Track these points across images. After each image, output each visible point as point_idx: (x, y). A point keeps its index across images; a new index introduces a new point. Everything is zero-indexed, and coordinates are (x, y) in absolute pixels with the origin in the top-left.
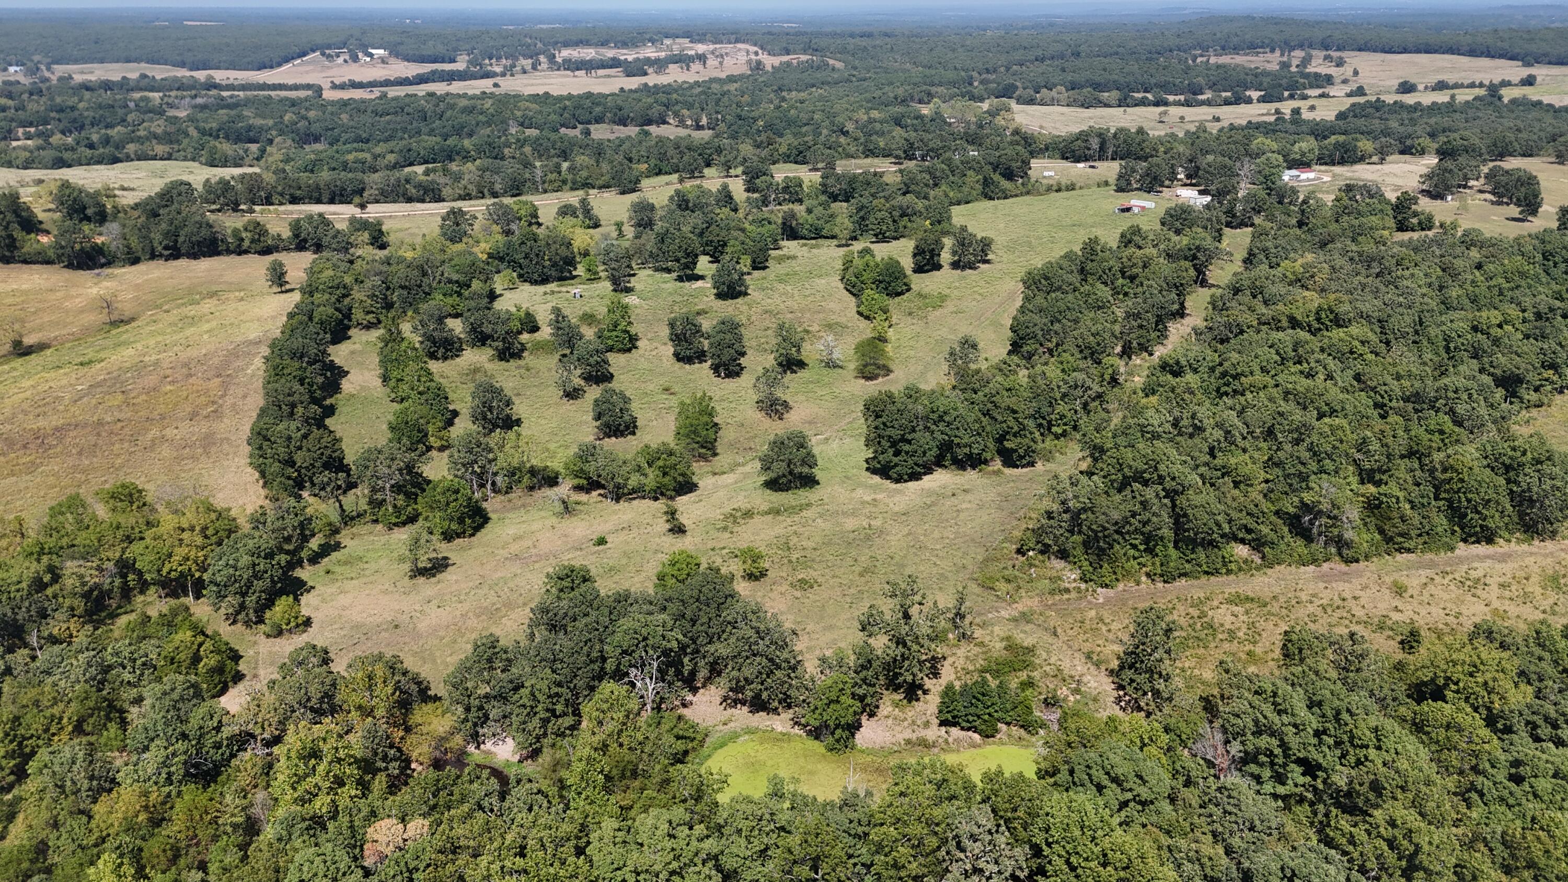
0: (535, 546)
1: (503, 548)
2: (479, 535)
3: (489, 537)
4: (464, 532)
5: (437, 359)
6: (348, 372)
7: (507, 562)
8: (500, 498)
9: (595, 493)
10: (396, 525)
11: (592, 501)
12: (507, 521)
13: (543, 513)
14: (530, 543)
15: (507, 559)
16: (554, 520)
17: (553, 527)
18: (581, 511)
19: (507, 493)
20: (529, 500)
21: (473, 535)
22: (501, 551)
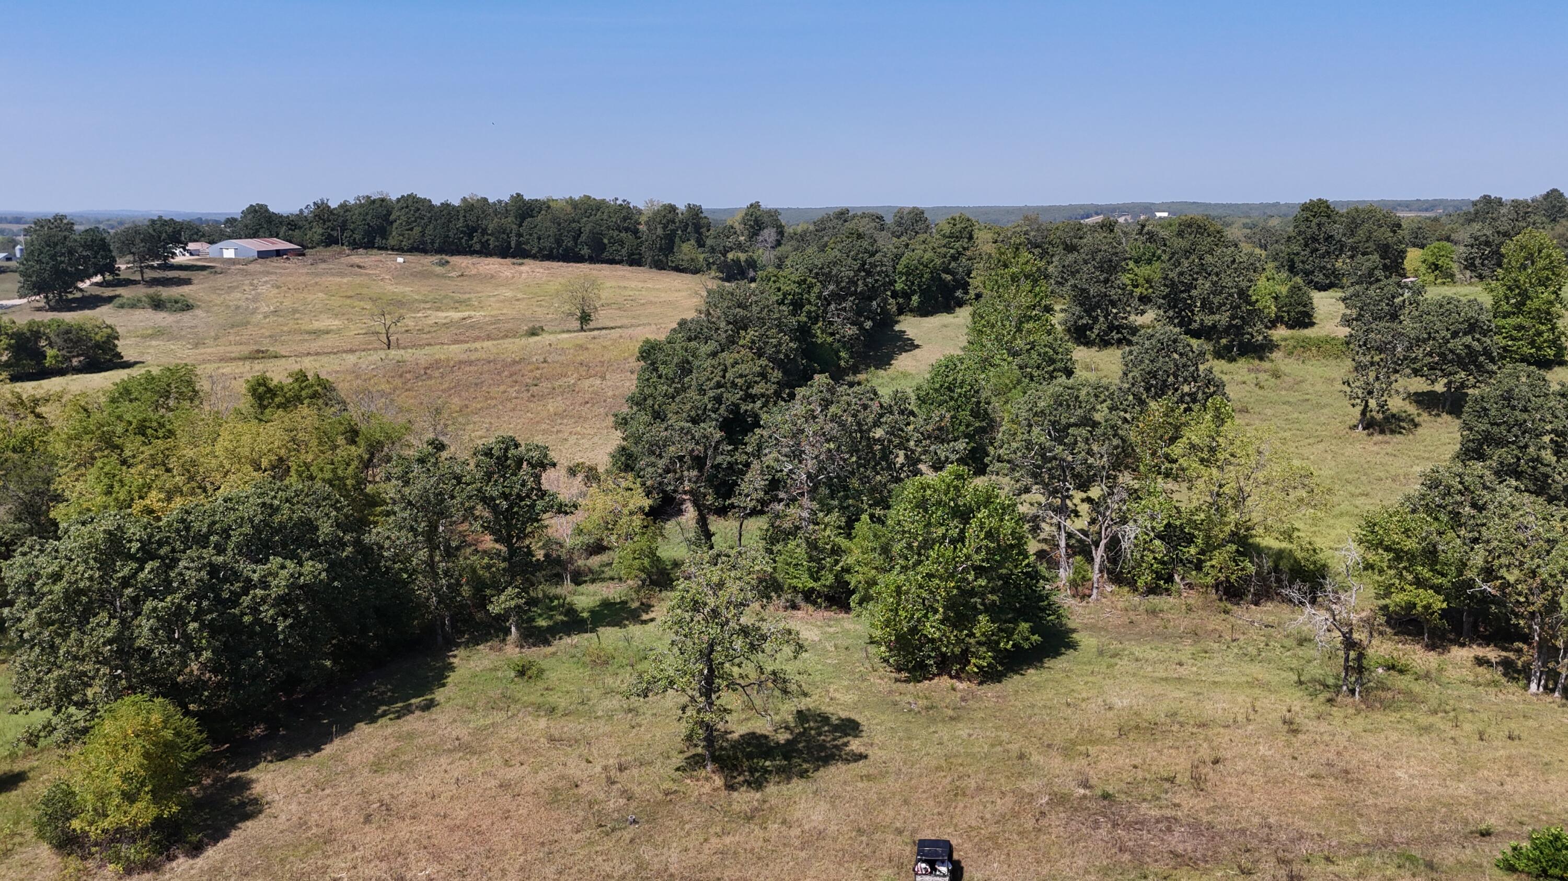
0: (1198, 782)
1: (1068, 751)
2: (1014, 682)
3: (1039, 699)
4: (964, 658)
5: (1088, 344)
6: (918, 346)
7: (1056, 819)
8: (1125, 598)
9: (1462, 655)
10: (809, 596)
11: (1452, 674)
12: (1123, 664)
13: (1256, 670)
14: (1181, 763)
15: (1060, 800)
16: (1297, 701)
17: (1292, 727)
18: (1412, 699)
19: (1152, 590)
20: (1215, 622)
21: (989, 676)
22: (1056, 763)
